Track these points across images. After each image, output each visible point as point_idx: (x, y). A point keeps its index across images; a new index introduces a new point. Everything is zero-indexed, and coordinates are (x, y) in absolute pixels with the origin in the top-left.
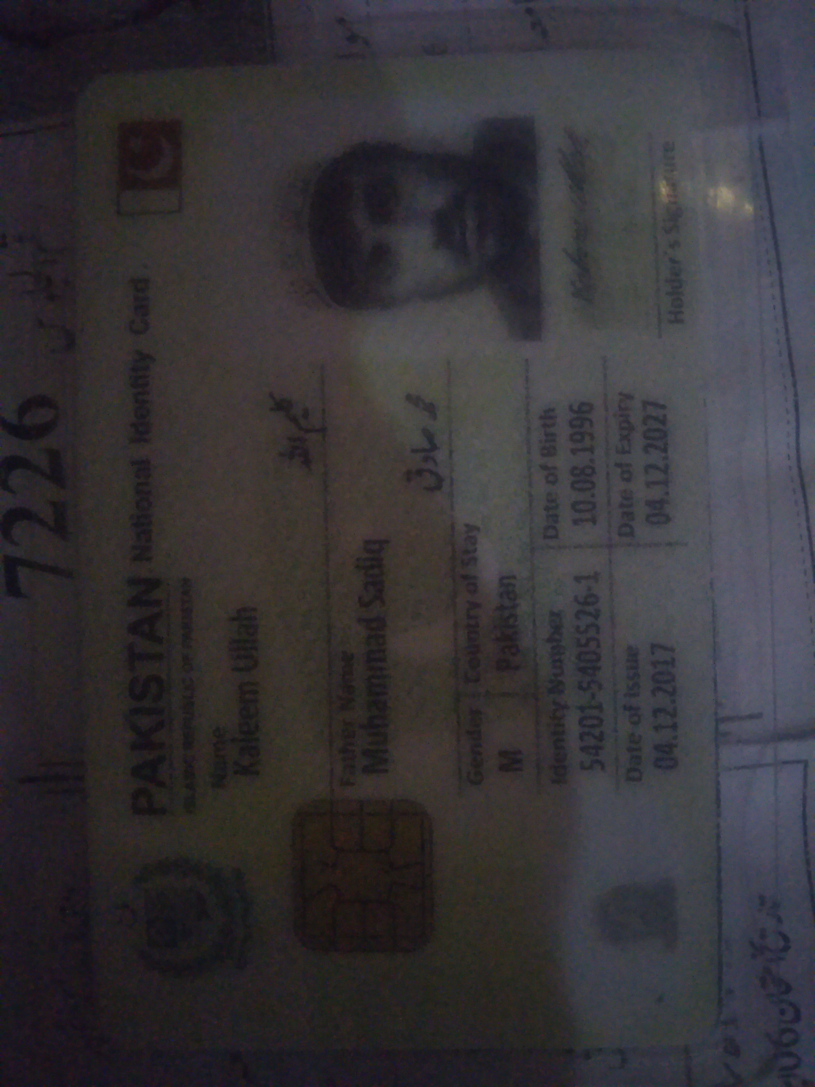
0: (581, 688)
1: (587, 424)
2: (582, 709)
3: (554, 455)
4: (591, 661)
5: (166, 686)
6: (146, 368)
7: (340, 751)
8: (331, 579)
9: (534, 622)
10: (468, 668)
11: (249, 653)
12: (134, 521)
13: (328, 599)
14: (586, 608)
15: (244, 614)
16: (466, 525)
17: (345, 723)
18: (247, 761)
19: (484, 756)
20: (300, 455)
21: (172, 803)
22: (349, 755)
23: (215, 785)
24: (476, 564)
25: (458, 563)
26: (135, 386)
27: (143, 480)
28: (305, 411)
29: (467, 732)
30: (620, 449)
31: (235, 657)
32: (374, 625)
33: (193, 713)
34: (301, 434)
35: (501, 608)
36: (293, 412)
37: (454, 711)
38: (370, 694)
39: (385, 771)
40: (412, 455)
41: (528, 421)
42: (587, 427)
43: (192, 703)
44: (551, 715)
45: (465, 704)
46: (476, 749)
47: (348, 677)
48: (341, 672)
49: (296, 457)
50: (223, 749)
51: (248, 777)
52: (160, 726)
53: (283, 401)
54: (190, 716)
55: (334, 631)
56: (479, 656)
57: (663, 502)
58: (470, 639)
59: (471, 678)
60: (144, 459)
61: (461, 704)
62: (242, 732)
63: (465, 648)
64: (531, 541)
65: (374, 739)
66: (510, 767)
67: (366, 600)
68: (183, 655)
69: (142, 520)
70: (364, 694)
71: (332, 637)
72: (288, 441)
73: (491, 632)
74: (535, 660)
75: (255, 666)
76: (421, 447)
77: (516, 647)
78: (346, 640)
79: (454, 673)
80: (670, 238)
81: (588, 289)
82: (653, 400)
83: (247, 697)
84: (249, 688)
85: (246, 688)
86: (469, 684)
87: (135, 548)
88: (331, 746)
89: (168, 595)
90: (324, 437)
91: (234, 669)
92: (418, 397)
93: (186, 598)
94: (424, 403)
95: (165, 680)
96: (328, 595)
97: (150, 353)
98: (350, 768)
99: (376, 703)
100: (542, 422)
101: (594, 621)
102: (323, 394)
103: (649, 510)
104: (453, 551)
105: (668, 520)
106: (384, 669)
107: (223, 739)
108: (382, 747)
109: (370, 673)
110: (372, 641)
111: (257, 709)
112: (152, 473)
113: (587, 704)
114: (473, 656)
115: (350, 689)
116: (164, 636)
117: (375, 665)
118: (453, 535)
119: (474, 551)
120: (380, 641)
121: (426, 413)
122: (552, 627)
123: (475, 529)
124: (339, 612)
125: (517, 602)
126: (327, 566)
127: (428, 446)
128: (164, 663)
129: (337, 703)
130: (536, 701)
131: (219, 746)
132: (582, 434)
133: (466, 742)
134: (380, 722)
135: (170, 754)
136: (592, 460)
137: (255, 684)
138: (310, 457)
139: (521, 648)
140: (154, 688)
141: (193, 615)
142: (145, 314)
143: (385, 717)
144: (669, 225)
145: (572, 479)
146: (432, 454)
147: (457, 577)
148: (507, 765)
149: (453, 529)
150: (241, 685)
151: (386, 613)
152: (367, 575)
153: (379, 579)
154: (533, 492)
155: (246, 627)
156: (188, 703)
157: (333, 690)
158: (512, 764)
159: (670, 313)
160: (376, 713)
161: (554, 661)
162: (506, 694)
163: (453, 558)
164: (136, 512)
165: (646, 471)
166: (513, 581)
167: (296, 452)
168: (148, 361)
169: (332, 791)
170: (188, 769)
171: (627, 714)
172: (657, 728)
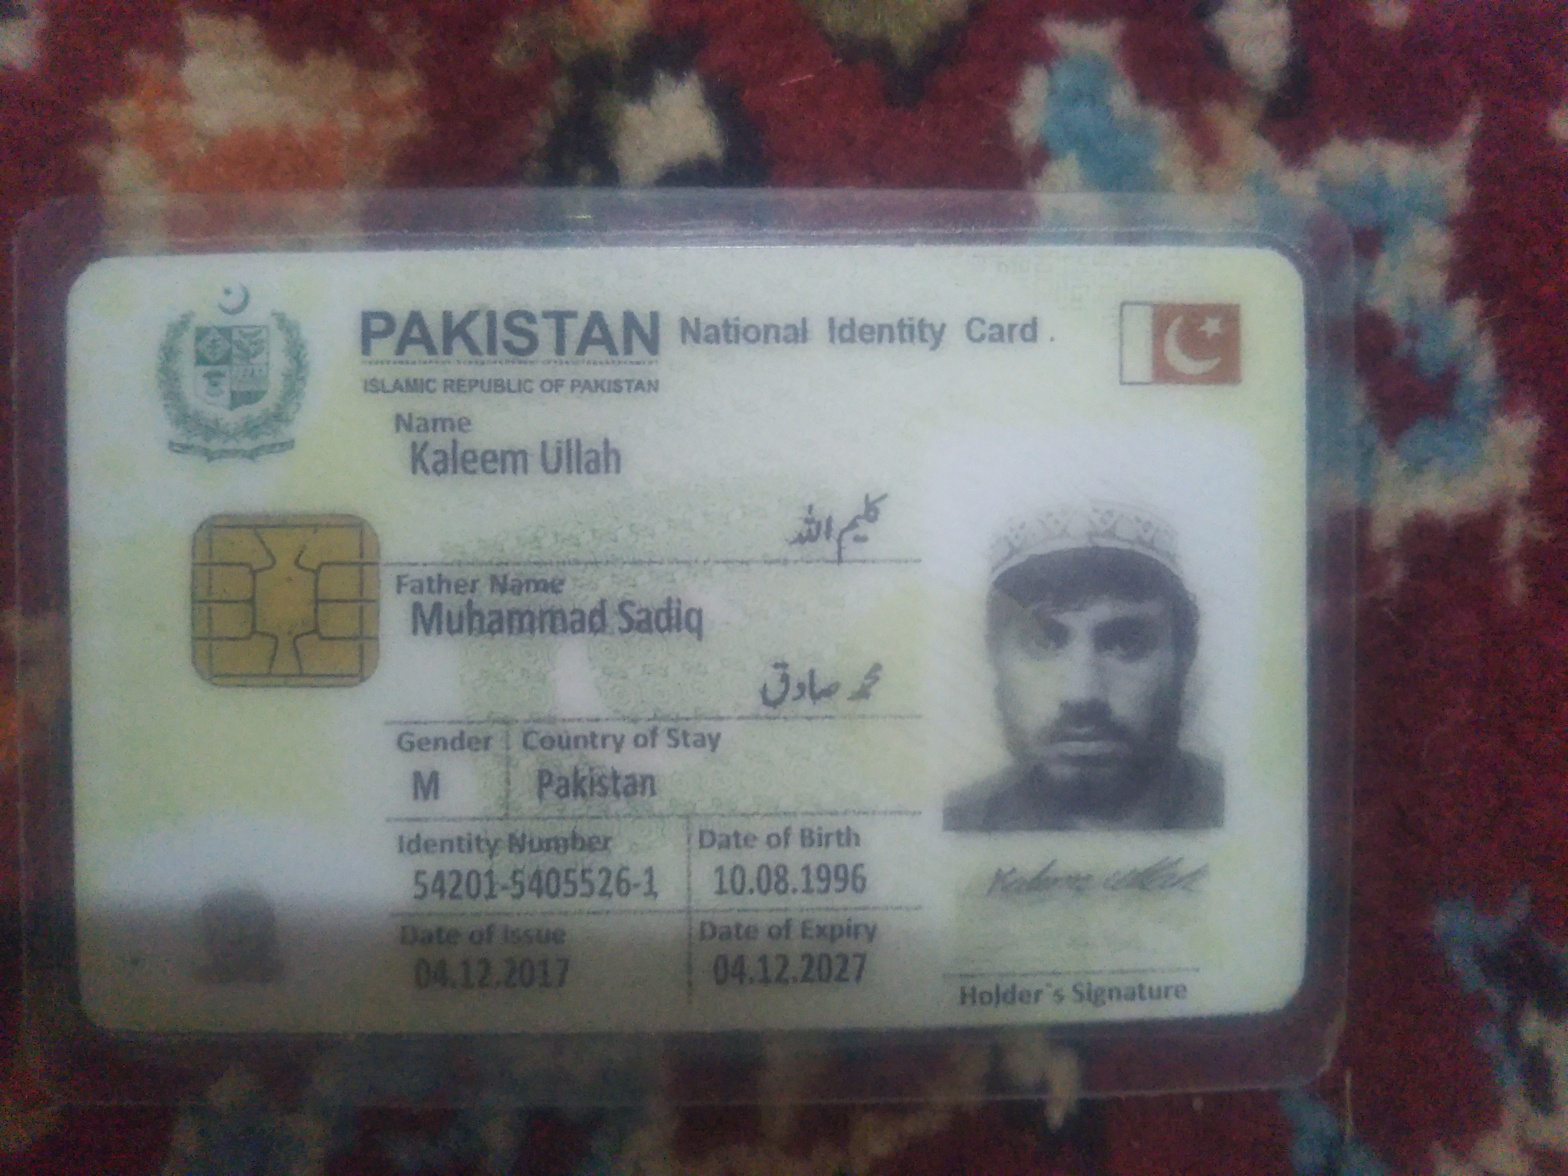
0: (516, 872)
1: (840, 885)
2: (490, 873)
3: (803, 844)
4: (548, 884)
5: (522, 358)
6: (923, 340)
7: (440, 575)
8: (656, 567)
9: (598, 817)
10: (542, 735)
11: (564, 461)
12: (731, 322)
13: (631, 563)
14: (613, 881)
15: (612, 459)
16: (719, 735)
17: (474, 582)
18: (429, 459)
19: (432, 753)
20: (810, 530)
21: (377, 363)
22: (435, 586)
23: (399, 418)
24: (670, 746)
25: (672, 725)
26: (901, 324)
27: (782, 333)
28: (864, 539)
29: (462, 733)
30: (809, 925)
31: (559, 445)
32: (597, 619)
33: (489, 391)
34: (835, 533)
35: (615, 777)
36: (862, 523)
37: (488, 717)
38: (511, 614)
39: (415, 631)
40: (807, 670)
41: (845, 813)
42: (835, 885)
43: (503, 391)
44: (483, 837)
45: (497, 730)
46: (441, 743)
47: (532, 587)
48: (538, 577)
49: (807, 527)
50: (444, 430)
51: (408, 461)
52: (473, 349)
53: (877, 511)
54: (486, 387)
55: (590, 569)
56: (556, 749)
57: (741, 975)
58: (577, 739)
59: (529, 738)
60: (809, 336)
61: (496, 725)
62: (466, 452)
63: (566, 732)
64: (697, 815)
65: (455, 618)
66: (419, 785)
67: (628, 609)
68: (563, 381)
69: (732, 331)
70: (510, 606)
71: (582, 567)
72: (827, 516)
73: (586, 764)
74: (549, 817)
75: (547, 470)
76: (816, 681)
77: (567, 794)
78: (578, 583)
79: (535, 717)
80: (1068, 992)
81: (1005, 889)
82: (866, 965)
83: (509, 459)
84: (520, 463)
85: (520, 458)
86: (522, 735)
87: (697, 320)
88: (447, 564)
89: (638, 363)
90: (832, 562)
91: (544, 444)
92: (877, 679)
93: (633, 386)
94: (870, 686)
95: (531, 357)
96: (636, 563)
97: (942, 344)
98: (418, 588)
99: (500, 620)
100: (844, 830)
101: (597, 890)
102: (884, 561)
103: (732, 959)
104: (687, 719)
105: (720, 982)
106: (542, 631)
107: (456, 430)
108: (444, 627)
109: (537, 614)
110: (577, 617)
111: (494, 472)
112: (792, 344)
113: (495, 880)
114: (556, 743)
115: (518, 588)
116: (587, 356)
117: (548, 619)
118: (707, 718)
119: (686, 745)
120: (577, 626)
121: (858, 687)
122: (590, 839)
123: (714, 747)
124: (613, 576)
125: (622, 797)
126: (671, 563)
127: (817, 690)
128: (553, 356)
129: (500, 572)
130: (501, 819)
131: (448, 424)
132: (828, 879)
133: (450, 732)
134: (476, 624)
135: (437, 362)
136: (795, 891)
137: (525, 471)
138: (807, 544)
139: (565, 800)
140: (521, 342)
141: (614, 395)
142: (992, 339)
143: (481, 631)
144: (1084, 990)
145: (773, 866)
146: (807, 694)
147: (656, 723)
148: (422, 782)
149: (713, 718)
150: (523, 453)
151: (612, 633)
152: (659, 612)
153: (654, 626)
154: (758, 817)
155: (597, 461)
156: (501, 385)
157: (517, 568)
158: (423, 787)
159: (974, 989)
160: (487, 622)
161: (548, 841)
162: (508, 782)
163: (678, 719)
164: (743, 324)
165: (779, 956)
166: (648, 792)
167: (813, 527)
168: (932, 342)
169: (391, 564)
170: (419, 384)
171: (484, 929)
172: (466, 964)
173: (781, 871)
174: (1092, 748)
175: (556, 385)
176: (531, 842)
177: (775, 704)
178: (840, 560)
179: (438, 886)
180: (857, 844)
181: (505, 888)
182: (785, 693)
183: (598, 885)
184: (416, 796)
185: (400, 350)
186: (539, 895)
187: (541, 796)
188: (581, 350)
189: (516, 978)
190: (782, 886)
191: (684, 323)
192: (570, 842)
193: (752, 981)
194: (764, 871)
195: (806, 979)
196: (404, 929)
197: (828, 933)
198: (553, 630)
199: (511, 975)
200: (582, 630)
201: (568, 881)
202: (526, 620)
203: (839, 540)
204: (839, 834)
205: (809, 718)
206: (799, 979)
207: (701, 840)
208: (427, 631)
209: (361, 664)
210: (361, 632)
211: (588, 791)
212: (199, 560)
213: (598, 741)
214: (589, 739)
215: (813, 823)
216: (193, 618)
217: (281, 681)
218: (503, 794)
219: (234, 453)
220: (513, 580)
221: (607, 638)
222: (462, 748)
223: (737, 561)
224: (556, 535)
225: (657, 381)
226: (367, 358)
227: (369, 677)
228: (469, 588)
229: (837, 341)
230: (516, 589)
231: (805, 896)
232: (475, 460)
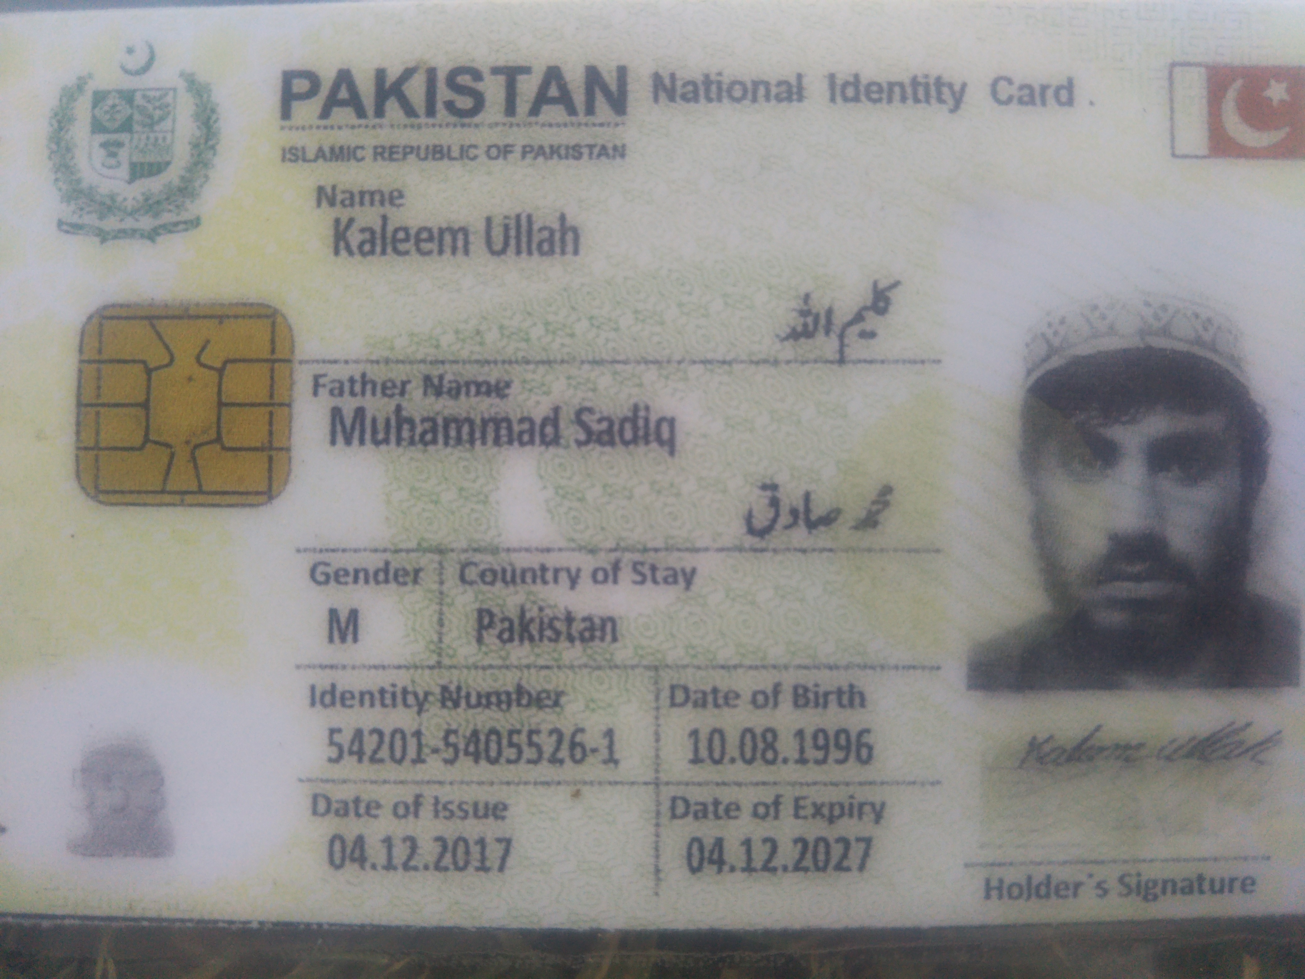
0: (449, 732)
1: (841, 755)
2: (418, 734)
3: (796, 705)
4: (487, 750)
5: (466, 120)
6: (941, 100)
7: (364, 375)
8: (619, 367)
9: (547, 667)
10: (482, 567)
11: (513, 242)
12: (713, 77)
13: (589, 362)
14: (565, 745)
15: (570, 236)
16: (694, 571)
17: (404, 384)
18: (355, 237)
19: (351, 587)
20: (805, 325)
21: (297, 128)
22: (358, 388)
23: (321, 190)
24: (635, 582)
25: (637, 557)
26: (915, 82)
27: (774, 90)
28: (872, 335)
29: (387, 563)
30: (802, 803)
31: (507, 221)
32: (549, 430)
33: (426, 158)
34: (836, 329)
35: (569, 619)
36: (870, 315)
37: (419, 544)
38: (447, 422)
39: (333, 442)
40: (801, 492)
41: (847, 667)
42: (835, 754)
43: (441, 158)
44: (410, 689)
45: (428, 561)
46: (362, 575)
47: (473, 389)
48: (480, 379)
49: (802, 320)
50: (372, 203)
51: (331, 240)
52: (410, 111)
53: (887, 301)
54: (422, 155)
55: (542, 369)
56: (499, 585)
57: (720, 863)
58: (524, 572)
59: (467, 571)
60: (805, 93)
61: (430, 556)
62: (396, 230)
63: (511, 564)
64: (667, 666)
65: (381, 426)
66: (335, 625)
67: (586, 417)
68: (512, 146)
69: (714, 88)
70: (446, 412)
71: (531, 367)
72: (826, 307)
73: (534, 603)
74: (491, 667)
75: (493, 253)
76: (812, 506)
77: (511, 640)
78: (528, 387)
79: (475, 545)
80: (1112, 884)
81: (1041, 760)
82: (872, 852)
83: (448, 238)
84: (460, 244)
85: (460, 236)
86: (458, 567)
87: (673, 76)
88: (372, 362)
89: (602, 125)
90: (832, 362)
91: (489, 220)
92: (886, 504)
93: (596, 151)
94: (878, 512)
95: (477, 119)
96: (596, 362)
97: (963, 106)
98: (338, 390)
99: (434, 430)
100: (846, 688)
101: (546, 755)
102: (897, 362)
103: (708, 842)
104: (656, 550)
105: (694, 870)
106: (484, 443)
107: (387, 204)
108: (368, 436)
109: (478, 422)
110: (526, 426)
111: (430, 253)
112: (784, 104)
113: (424, 742)
114: (500, 576)
115: (455, 392)
116: (542, 118)
117: (491, 428)
118: (679, 550)
119: (655, 581)
120: (526, 438)
121: (863, 514)
122: (539, 693)
123: (689, 583)
124: (569, 378)
125: (577, 643)
126: (638, 362)
127: (813, 517)
128: (500, 117)
129: (435, 372)
130: (431, 668)
131: (377, 198)
132: (826, 748)
133: (373, 562)
134: (406, 434)
135: (367, 126)
136: (785, 761)
137: (466, 252)
138: (802, 340)
139: (508, 646)
140: (465, 102)
141: (571, 162)
142: (1021, 101)
143: (412, 442)
144: (1132, 881)
145: (758, 731)
146: (801, 522)
147: (617, 554)
148: (338, 621)
149: (687, 550)
150: (464, 230)
151: (567, 447)
152: (624, 420)
153: (617, 439)
154: (740, 671)
155: (551, 240)
156: (441, 152)
157: (455, 367)
158: (339, 629)
159: (1001, 881)
160: (419, 430)
161: (488, 695)
162: (441, 623)
163: (645, 550)
164: (726, 80)
165: (765, 840)
166: (609, 638)
167: (810, 320)
168: (951, 103)
169: (307, 362)
170: (345, 151)
171: (410, 800)
172: (388, 842)
173: (769, 736)
174: (1146, 589)
175: (505, 151)
176: (468, 696)
177: (762, 533)
178: (842, 361)
179: (355, 748)
180: (863, 705)
181: (435, 751)
182: (774, 520)
183: (548, 749)
184: (331, 640)
185: (325, 113)
186: (476, 761)
187: (480, 640)
188: (535, 111)
189: (447, 860)
190: (770, 755)
191: (657, 79)
192: (514, 697)
193: (733, 869)
194: (748, 737)
195: (798, 868)
196: (315, 798)
197: (826, 811)
198: (497, 441)
199: (441, 856)
200: (532, 442)
201: (511, 744)
202: (466, 429)
203: (841, 337)
204: (840, 693)
205: (804, 551)
206: (790, 868)
207: (672, 697)
208: (348, 441)
209: (270, 478)
210: (270, 442)
211: (537, 637)
212: (86, 357)
213: (549, 576)
214: (539, 573)
215: (808, 678)
216: (78, 424)
217: (177, 498)
218: (435, 638)
219: (132, 233)
220: (450, 382)
221: (561, 451)
222: (387, 581)
223: (718, 362)
224: (501, 327)
225: (624, 146)
226: (287, 123)
227: (279, 494)
228: (397, 391)
229: (839, 99)
230: (453, 392)
231: (799, 766)
232: (407, 239)
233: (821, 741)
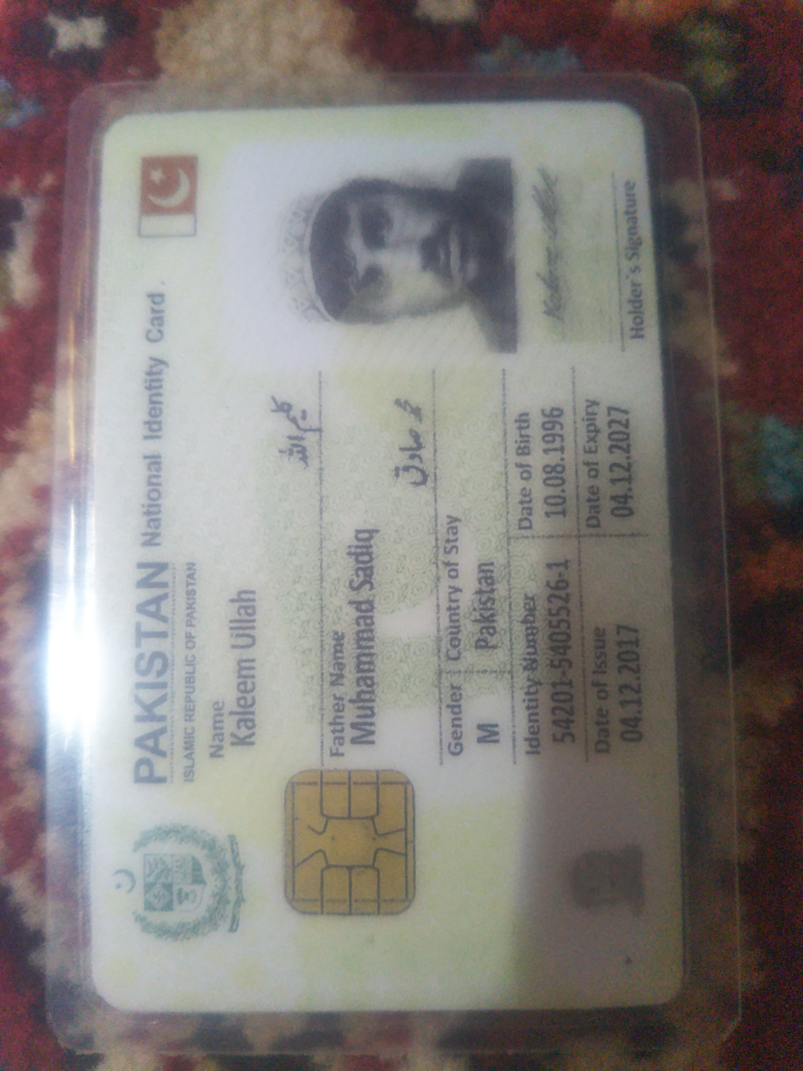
0: (552, 665)
1: (558, 427)
2: (553, 685)
3: (528, 454)
4: (562, 641)
5: (170, 662)
6: (160, 373)
7: (331, 724)
8: (324, 564)
9: (510, 605)
10: (449, 647)
11: (247, 632)
12: (145, 510)
13: (321, 583)
14: (557, 593)
15: (244, 596)
16: (449, 517)
17: (336, 698)
18: (243, 732)
19: (463, 729)
20: (298, 452)
21: (172, 772)
22: (338, 727)
23: (213, 755)
24: (457, 552)
25: (441, 551)
26: (149, 388)
27: (154, 473)
28: (304, 412)
29: (448, 706)
30: (588, 449)
31: (234, 635)
32: (364, 607)
33: (194, 688)
34: (300, 434)
35: (480, 592)
36: (292, 413)
37: (436, 686)
38: (359, 670)
39: (372, 742)
40: (400, 453)
41: (505, 424)
42: (557, 430)
43: (194, 677)
44: (526, 690)
46: (456, 722)
47: (339, 655)
48: (332, 650)
49: (295, 454)
50: (222, 721)
51: (244, 747)
52: (163, 699)
53: (284, 404)
54: (191, 690)
55: (326, 612)
56: (460, 636)
57: (626, 497)
58: (451, 621)
59: (452, 656)
60: (156, 454)
61: (443, 680)
62: (239, 705)
63: (447, 629)
64: (507, 531)
65: (362, 712)
66: (488, 739)
68: (186, 633)
69: (152, 509)
70: (353, 671)
71: (324, 618)
72: (287, 439)
73: (471, 614)
74: (511, 640)
75: (253, 644)
76: (409, 446)
77: (494, 628)
78: (337, 621)
79: (436, 651)
80: (632, 264)
81: (558, 308)
82: (617, 406)
83: (244, 672)
84: (247, 665)
85: (244, 664)
86: (450, 662)
87: (145, 534)
88: (322, 719)
89: (174, 578)
90: (321, 436)
91: (234, 647)
92: (406, 402)
93: (190, 581)
94: (411, 407)
95: (169, 656)
96: (322, 579)
97: (164, 359)
98: (340, 740)
99: (364, 679)
100: (517, 424)
101: (564, 604)
102: (320, 398)
103: (613, 504)
104: (437, 540)
105: (631, 513)
106: (372, 647)
107: (222, 712)
108: (369, 720)
109: (359, 651)
110: (362, 621)
111: (253, 684)
112: (163, 466)
113: (558, 681)
114: (454, 636)
116: (169, 616)
117: (363, 643)
118: (436, 526)
119: (456, 540)
120: (369, 621)
121: (412, 416)
122: (526, 609)
123: (457, 520)
124: (331, 595)
125: (495, 587)
126: (321, 553)
127: (415, 445)
128: (169, 640)
129: (328, 678)
130: (512, 678)
131: (218, 718)
132: (553, 435)
133: (447, 716)
134: (367, 696)
135: (172, 726)
136: (562, 459)
137: (253, 660)
138: (307, 454)
139: (498, 629)
140: (158, 664)
141: (196, 596)
142: (161, 325)
143: (373, 692)
144: (630, 252)
145: (545, 476)
146: (418, 453)
147: (440, 563)
148: (485, 737)
149: (436, 520)
150: (240, 662)
151: (374, 596)
152: (357, 561)
153: (369, 565)
154: (509, 488)
155: (246, 608)
156: (190, 678)
157: (325, 666)
158: (490, 736)
159: (632, 329)
160: (365, 688)
161: (528, 641)
162: (485, 672)
163: (437, 546)
164: (147, 502)
165: (611, 470)
166: (491, 568)
167: (295, 449)
168: (162, 367)
169: (322, 761)
170: (188, 740)
171: (596, 689)
172: (623, 703)
176: (530, 654)
177: (425, 476)
178: (320, 430)
179: (565, 725)
180: (527, 414)
181: (564, 673)
182: (417, 469)
183: (560, 603)
184: (497, 741)
185: (162, 754)
186: (569, 647)
187: (494, 647)
188: (164, 619)
189: (633, 665)
190: (559, 469)
191: (146, 544)
192: (529, 625)
193: (630, 489)
194: (548, 482)
195: (628, 450)
196: (598, 751)
197: (592, 435)
198: (371, 639)
199: (630, 669)
200: (371, 618)
201: (558, 626)
202: (364, 659)
203: (305, 430)
204: (520, 428)
205: (435, 451)
206: (627, 455)
207: (525, 528)
208: (372, 733)
209: (396, 783)
210: (372, 783)
212: (319, 909)
215: (512, 447)
216: (363, 914)
217: (410, 846)
218: (494, 675)
219: (239, 882)
221: (377, 600)
223: (321, 504)
224: (300, 638)
225: (188, 564)
226: (169, 780)
227: (406, 777)
230: (341, 667)
231: (565, 452)
233: (550, 438)
